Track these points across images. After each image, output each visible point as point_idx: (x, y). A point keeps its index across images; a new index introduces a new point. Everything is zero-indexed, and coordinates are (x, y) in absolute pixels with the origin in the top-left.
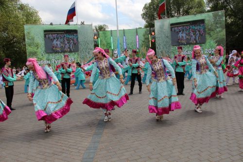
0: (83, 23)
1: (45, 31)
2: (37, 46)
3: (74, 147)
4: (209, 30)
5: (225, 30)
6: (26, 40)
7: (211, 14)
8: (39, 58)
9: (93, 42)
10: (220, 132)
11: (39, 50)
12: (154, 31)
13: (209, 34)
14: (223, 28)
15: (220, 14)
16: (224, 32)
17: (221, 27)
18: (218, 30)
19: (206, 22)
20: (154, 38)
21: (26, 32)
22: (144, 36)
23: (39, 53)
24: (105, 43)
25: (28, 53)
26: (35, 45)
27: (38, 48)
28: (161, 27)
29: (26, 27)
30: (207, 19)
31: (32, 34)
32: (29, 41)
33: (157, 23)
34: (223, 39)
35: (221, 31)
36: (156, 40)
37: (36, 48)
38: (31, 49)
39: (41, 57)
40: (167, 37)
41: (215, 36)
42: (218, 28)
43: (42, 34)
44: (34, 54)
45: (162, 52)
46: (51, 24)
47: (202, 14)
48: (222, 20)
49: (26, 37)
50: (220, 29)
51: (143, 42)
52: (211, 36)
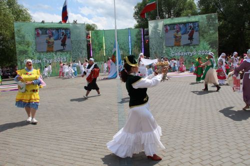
0: (75, 22)
1: (36, 29)
4: (204, 32)
5: (218, 32)
6: (16, 38)
7: (204, 16)
8: (29, 57)
9: (86, 41)
11: (30, 49)
12: (148, 32)
13: (202, 36)
14: (216, 31)
15: (213, 16)
16: (217, 35)
18: (211, 32)
19: (200, 24)
20: (148, 39)
21: (15, 29)
22: (137, 36)
23: (29, 52)
24: (97, 43)
25: (17, 52)
26: (26, 43)
27: (29, 46)
28: (156, 27)
29: (16, 24)
30: (201, 21)
31: (22, 32)
32: (19, 39)
33: (151, 24)
34: (216, 41)
35: (214, 33)
36: (150, 40)
37: (27, 46)
38: (22, 47)
39: (32, 56)
40: (161, 38)
41: (208, 38)
42: (211, 30)
43: (33, 32)
44: (25, 52)
45: (155, 53)
46: (43, 22)
47: (196, 16)
48: (214, 22)
49: (16, 35)
50: (213, 31)
51: (136, 42)
52: (204, 38)
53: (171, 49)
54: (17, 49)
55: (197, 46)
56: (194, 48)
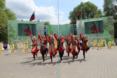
0: (39, 21)
2: (14, 32)
4: (105, 26)
6: (8, 28)
7: (106, 18)
8: (14, 38)
9: (44, 31)
11: (15, 34)
12: (76, 26)
13: (105, 28)
14: (113, 25)
15: (111, 18)
16: (113, 27)
17: (111, 24)
18: (110, 26)
19: (104, 22)
20: (76, 29)
21: (8, 24)
22: (70, 28)
23: (14, 36)
24: (50, 32)
25: (8, 35)
27: (14, 33)
28: (80, 24)
29: (8, 21)
30: (104, 20)
31: (11, 26)
32: (10, 29)
33: (78, 22)
34: (113, 31)
35: (112, 27)
37: (13, 33)
38: (11, 33)
39: (16, 38)
41: (108, 29)
42: (110, 25)
43: (17, 26)
44: (12, 36)
46: (22, 20)
47: (101, 18)
48: (112, 21)
49: (8, 27)
50: (111, 26)
51: (70, 31)
52: (106, 29)
53: (88, 35)
54: (8, 34)
56: (101, 34)
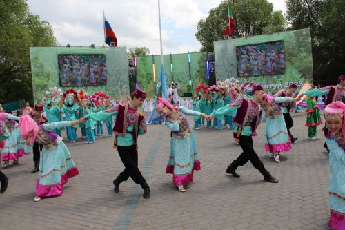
1: (59, 56)
2: (48, 76)
3: (97, 221)
4: (290, 55)
5: (311, 55)
6: (32, 68)
7: (292, 33)
9: (128, 71)
10: (304, 199)
11: (51, 82)
12: (213, 56)
13: (290, 61)
14: (309, 53)
15: (304, 33)
16: (310, 58)
17: (305, 51)
18: (301, 55)
19: (285, 44)
20: (214, 66)
21: (32, 57)
22: (199, 63)
23: (49, 86)
24: (145, 74)
25: (34, 87)
26: (45, 75)
27: (49, 79)
28: (224, 51)
29: (32, 50)
30: (286, 40)
31: (41, 60)
32: (36, 69)
33: (218, 46)
34: (310, 67)
35: (307, 57)
36: (217, 68)
37: (47, 79)
38: (39, 81)
40: (232, 65)
41: (297, 64)
42: (301, 52)
43: (56, 60)
44: (43, 87)
46: (68, 46)
47: (280, 33)
48: (307, 41)
49: (32, 64)
50: (305, 54)
51: (198, 71)
52: (293, 64)
54: (33, 83)
55: (282, 75)
56: (278, 78)
